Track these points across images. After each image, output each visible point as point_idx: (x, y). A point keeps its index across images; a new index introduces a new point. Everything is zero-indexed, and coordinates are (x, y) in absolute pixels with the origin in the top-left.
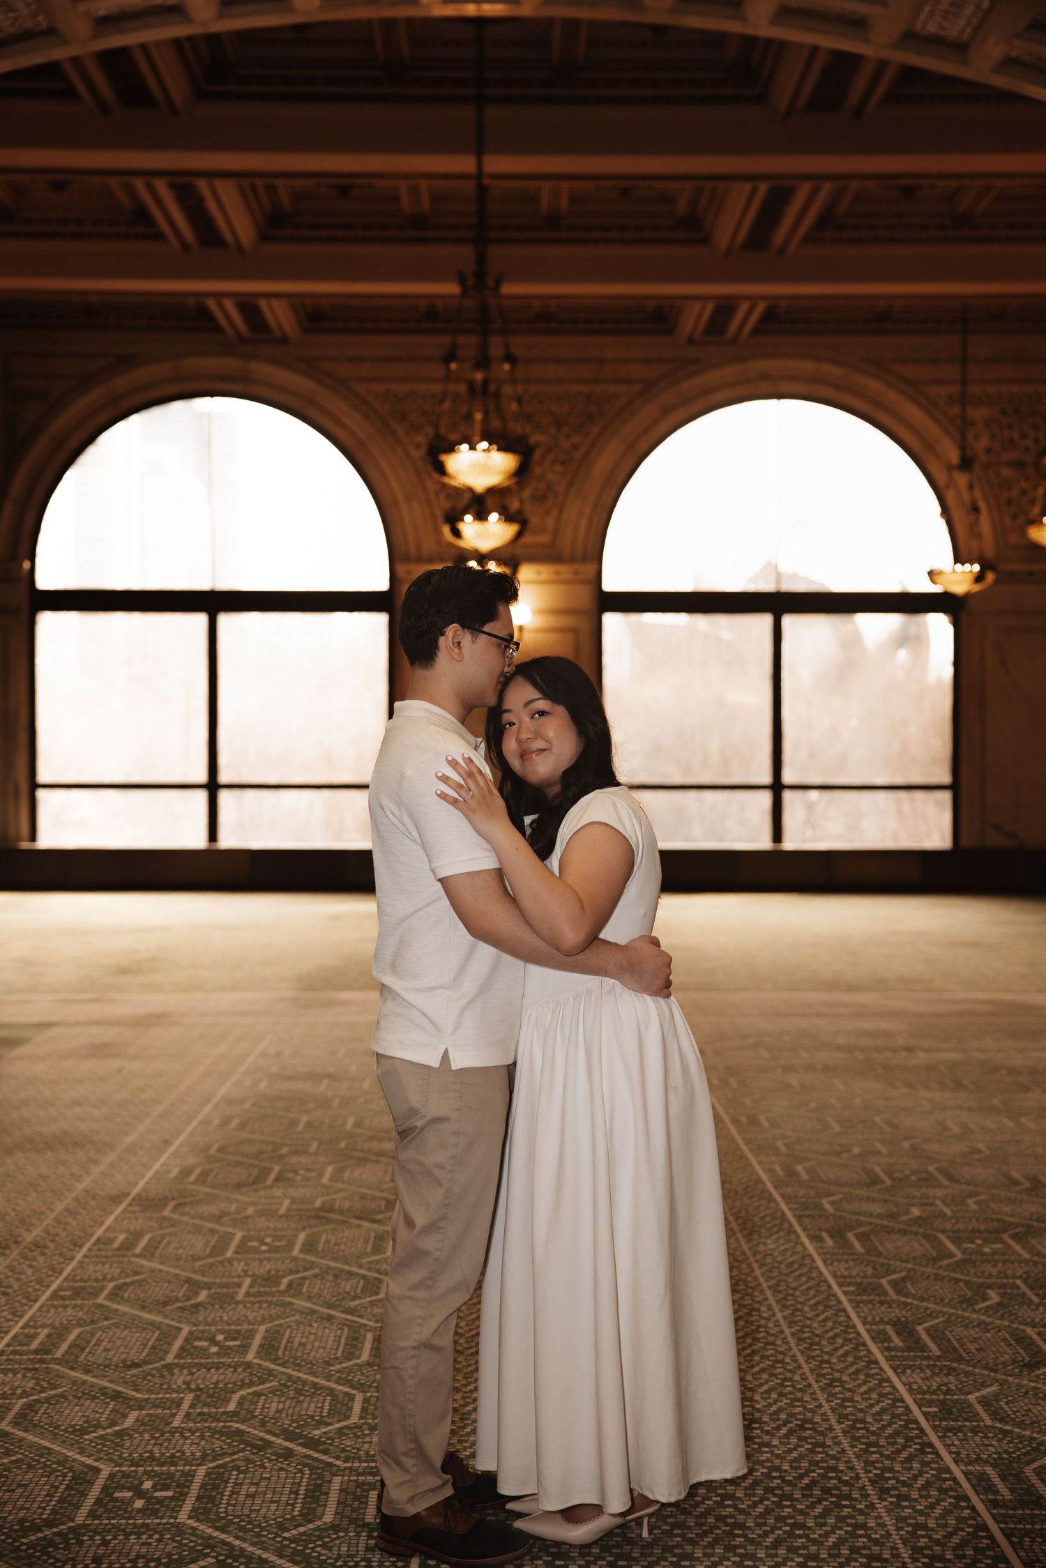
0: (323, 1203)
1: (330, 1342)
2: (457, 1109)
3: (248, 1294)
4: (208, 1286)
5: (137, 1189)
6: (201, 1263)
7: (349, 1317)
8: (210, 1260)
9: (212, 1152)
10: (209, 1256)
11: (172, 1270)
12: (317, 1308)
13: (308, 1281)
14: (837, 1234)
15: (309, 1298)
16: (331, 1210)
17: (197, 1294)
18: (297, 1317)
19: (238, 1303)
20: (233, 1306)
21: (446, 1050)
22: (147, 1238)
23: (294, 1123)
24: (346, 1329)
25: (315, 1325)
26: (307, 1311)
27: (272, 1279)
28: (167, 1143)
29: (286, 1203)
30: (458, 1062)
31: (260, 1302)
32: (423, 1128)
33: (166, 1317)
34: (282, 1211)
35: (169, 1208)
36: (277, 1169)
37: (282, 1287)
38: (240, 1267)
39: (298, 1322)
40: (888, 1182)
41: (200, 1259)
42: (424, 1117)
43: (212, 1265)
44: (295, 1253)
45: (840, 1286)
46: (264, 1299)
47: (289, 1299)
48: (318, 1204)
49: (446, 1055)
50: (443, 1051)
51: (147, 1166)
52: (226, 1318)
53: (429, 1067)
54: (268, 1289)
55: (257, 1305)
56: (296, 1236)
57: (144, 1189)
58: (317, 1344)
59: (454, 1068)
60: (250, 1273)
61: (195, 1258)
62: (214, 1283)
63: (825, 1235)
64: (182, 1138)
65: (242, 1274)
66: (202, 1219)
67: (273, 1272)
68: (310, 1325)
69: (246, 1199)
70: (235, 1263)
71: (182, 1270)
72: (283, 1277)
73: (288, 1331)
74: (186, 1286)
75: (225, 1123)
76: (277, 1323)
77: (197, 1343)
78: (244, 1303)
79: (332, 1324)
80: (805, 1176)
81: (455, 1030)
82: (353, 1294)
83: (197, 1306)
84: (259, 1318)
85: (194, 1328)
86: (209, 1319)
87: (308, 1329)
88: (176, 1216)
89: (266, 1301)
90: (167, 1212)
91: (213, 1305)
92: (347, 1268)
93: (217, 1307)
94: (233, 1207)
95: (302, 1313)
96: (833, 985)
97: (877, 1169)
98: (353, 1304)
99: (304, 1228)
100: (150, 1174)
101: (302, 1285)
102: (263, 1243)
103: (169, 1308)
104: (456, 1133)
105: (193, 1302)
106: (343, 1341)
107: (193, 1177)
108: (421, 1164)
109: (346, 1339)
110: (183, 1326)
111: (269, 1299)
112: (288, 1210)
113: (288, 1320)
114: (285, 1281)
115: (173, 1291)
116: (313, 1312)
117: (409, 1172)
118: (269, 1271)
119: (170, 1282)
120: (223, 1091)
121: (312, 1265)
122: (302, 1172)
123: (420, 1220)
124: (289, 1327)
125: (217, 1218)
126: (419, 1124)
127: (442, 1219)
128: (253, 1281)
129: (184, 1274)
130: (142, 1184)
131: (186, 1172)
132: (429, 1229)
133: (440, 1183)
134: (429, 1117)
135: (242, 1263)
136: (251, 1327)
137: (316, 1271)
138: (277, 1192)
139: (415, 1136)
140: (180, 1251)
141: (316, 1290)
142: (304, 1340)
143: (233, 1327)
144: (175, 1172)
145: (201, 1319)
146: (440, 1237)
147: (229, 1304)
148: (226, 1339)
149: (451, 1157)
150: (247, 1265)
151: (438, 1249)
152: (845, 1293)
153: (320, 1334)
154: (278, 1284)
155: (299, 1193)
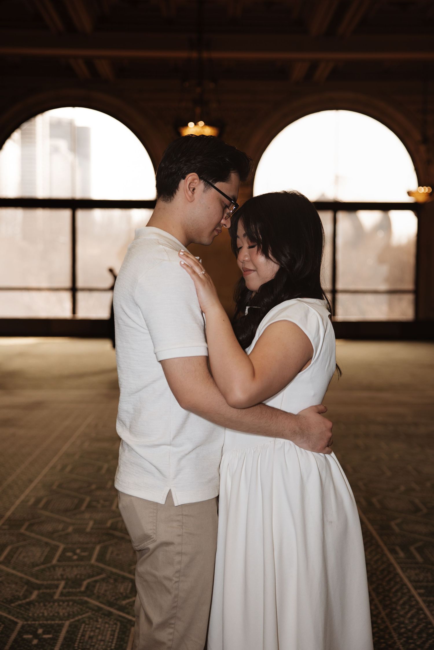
0: (112, 524)
1: (108, 636)
2: (179, 535)
3: (62, 594)
4: (38, 587)
5: (8, 514)
6: (37, 568)
7: (121, 614)
8: (42, 567)
9: (54, 487)
10: (43, 563)
11: (19, 574)
12: (102, 606)
13: (98, 585)
14: (405, 548)
15: (98, 598)
16: (115, 529)
17: (31, 593)
18: (89, 614)
19: (54, 601)
20: (51, 604)
21: (170, 490)
22: (8, 549)
23: (100, 468)
24: (119, 624)
25: (100, 620)
26: (96, 608)
27: (76, 582)
28: (31, 481)
29: (91, 523)
30: (179, 500)
31: (68, 601)
32: (155, 549)
33: (9, 613)
34: (88, 530)
35: (25, 527)
36: (88, 499)
37: (83, 589)
38: (59, 572)
39: (90, 618)
40: (425, 511)
41: (37, 565)
42: (154, 541)
43: (43, 570)
44: (93, 561)
45: (416, 588)
46: (71, 598)
47: (86, 598)
48: (109, 524)
49: (169, 495)
50: (168, 492)
51: (17, 497)
52: (46, 614)
53: (157, 504)
54: (74, 590)
55: (66, 603)
56: (93, 549)
57: (13, 513)
58: (100, 637)
59: (176, 504)
60: (65, 577)
61: (34, 565)
62: (42, 585)
63: (398, 549)
64: (39, 478)
65: (60, 577)
66: (42, 535)
67: (78, 576)
68: (97, 621)
69: (68, 520)
70: (57, 569)
71: (26, 574)
72: (84, 580)
73: (83, 625)
74: (26, 587)
75: (63, 468)
76: (77, 618)
77: (25, 636)
78: (58, 601)
79: (110, 620)
80: (378, 506)
81: (176, 476)
82: (124, 594)
83: (29, 603)
84: (66, 614)
85: (25, 623)
86: (36, 615)
87: (95, 623)
88: (28, 533)
89: (72, 600)
90: (22, 530)
91: (39, 603)
92: (122, 573)
93: (42, 604)
94: (61, 527)
95: (93, 610)
96: (369, 388)
97: (417, 501)
98: (124, 602)
99: (99, 542)
100: (18, 502)
101: (94, 586)
102: (75, 554)
103: (13, 605)
104: (180, 553)
105: (28, 600)
106: (116, 635)
107: (41, 505)
108: (154, 576)
109: (119, 633)
110: (19, 621)
111: (74, 598)
112: (92, 529)
113: (84, 616)
114: (85, 583)
115: (17, 591)
116: (100, 609)
117: (146, 581)
118: (76, 575)
119: (16, 583)
120: (65, 448)
121: (102, 570)
122: (102, 501)
123: (156, 619)
124: (84, 622)
125: (50, 535)
126: (151, 546)
127: (172, 618)
128: (66, 584)
129: (26, 577)
130: (13, 509)
131: (38, 501)
132: (163, 625)
133: (168, 591)
134: (159, 541)
135: (61, 569)
136: (60, 622)
137: (103, 576)
138: (87, 516)
139: (150, 555)
140: (26, 559)
141: (102, 591)
142: (92, 634)
143: (49, 622)
144: (32, 501)
145: (31, 615)
146: (171, 630)
147: (49, 602)
148: (44, 633)
149: (177, 572)
150: (64, 570)
151: (170, 640)
152: (420, 595)
153: (102, 628)
154: (80, 585)
155: (98, 516)
